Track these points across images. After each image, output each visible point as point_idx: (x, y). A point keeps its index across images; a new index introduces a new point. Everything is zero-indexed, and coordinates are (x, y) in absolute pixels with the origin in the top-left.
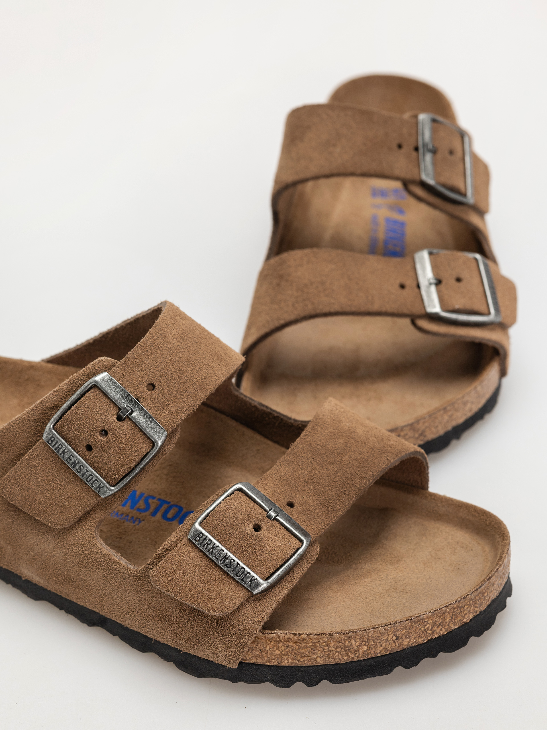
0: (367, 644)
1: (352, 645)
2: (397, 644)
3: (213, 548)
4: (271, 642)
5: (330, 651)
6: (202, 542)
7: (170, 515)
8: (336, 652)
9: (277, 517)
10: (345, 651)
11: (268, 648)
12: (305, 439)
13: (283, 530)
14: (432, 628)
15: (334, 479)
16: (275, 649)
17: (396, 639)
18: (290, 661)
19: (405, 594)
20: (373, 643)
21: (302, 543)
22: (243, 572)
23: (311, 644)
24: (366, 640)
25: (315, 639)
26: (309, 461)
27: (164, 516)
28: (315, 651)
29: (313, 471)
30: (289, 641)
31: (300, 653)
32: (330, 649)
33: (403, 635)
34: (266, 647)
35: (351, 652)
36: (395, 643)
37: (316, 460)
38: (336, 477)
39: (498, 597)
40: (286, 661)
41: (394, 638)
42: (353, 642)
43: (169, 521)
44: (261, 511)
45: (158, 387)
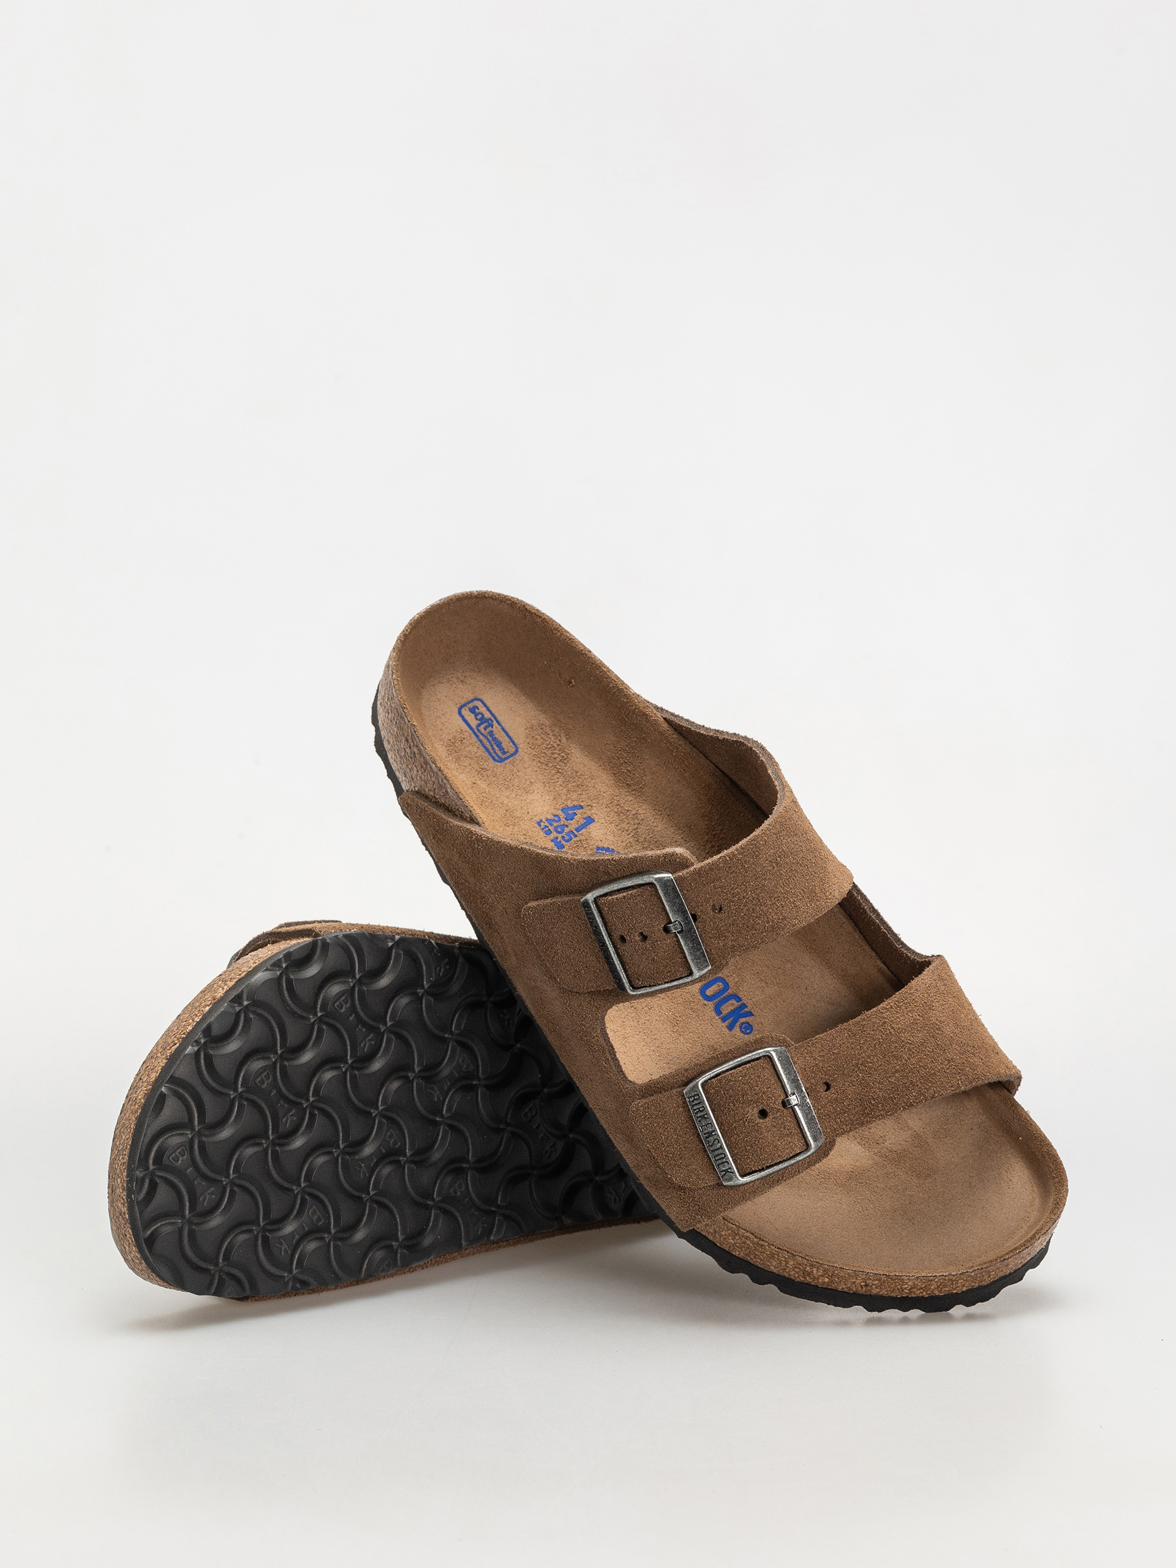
0: (830, 1278)
1: (812, 1272)
2: (864, 1289)
3: (703, 1117)
4: (728, 1230)
5: (787, 1267)
6: (696, 1104)
7: (709, 992)
8: (794, 1270)
9: (796, 1107)
10: (803, 1273)
11: (723, 1233)
12: (882, 1013)
13: (793, 1125)
14: (911, 1289)
15: (890, 1077)
16: (730, 1238)
17: (864, 1286)
18: (742, 1254)
19: (911, 1224)
20: (836, 1279)
21: (807, 1149)
22: (723, 1158)
23: (769, 1253)
24: (830, 1275)
25: (776, 1251)
26: (874, 1042)
27: (702, 991)
28: (771, 1260)
29: (872, 1058)
30: (747, 1239)
31: (755, 1253)
32: (787, 1265)
33: (874, 1284)
34: (722, 1231)
35: (810, 1277)
36: (862, 1288)
37: (882, 1045)
38: (893, 1076)
39: (1010, 1274)
40: (737, 1253)
41: (863, 1284)
42: (815, 1270)
43: (705, 999)
44: (780, 1092)
45: (725, 913)
